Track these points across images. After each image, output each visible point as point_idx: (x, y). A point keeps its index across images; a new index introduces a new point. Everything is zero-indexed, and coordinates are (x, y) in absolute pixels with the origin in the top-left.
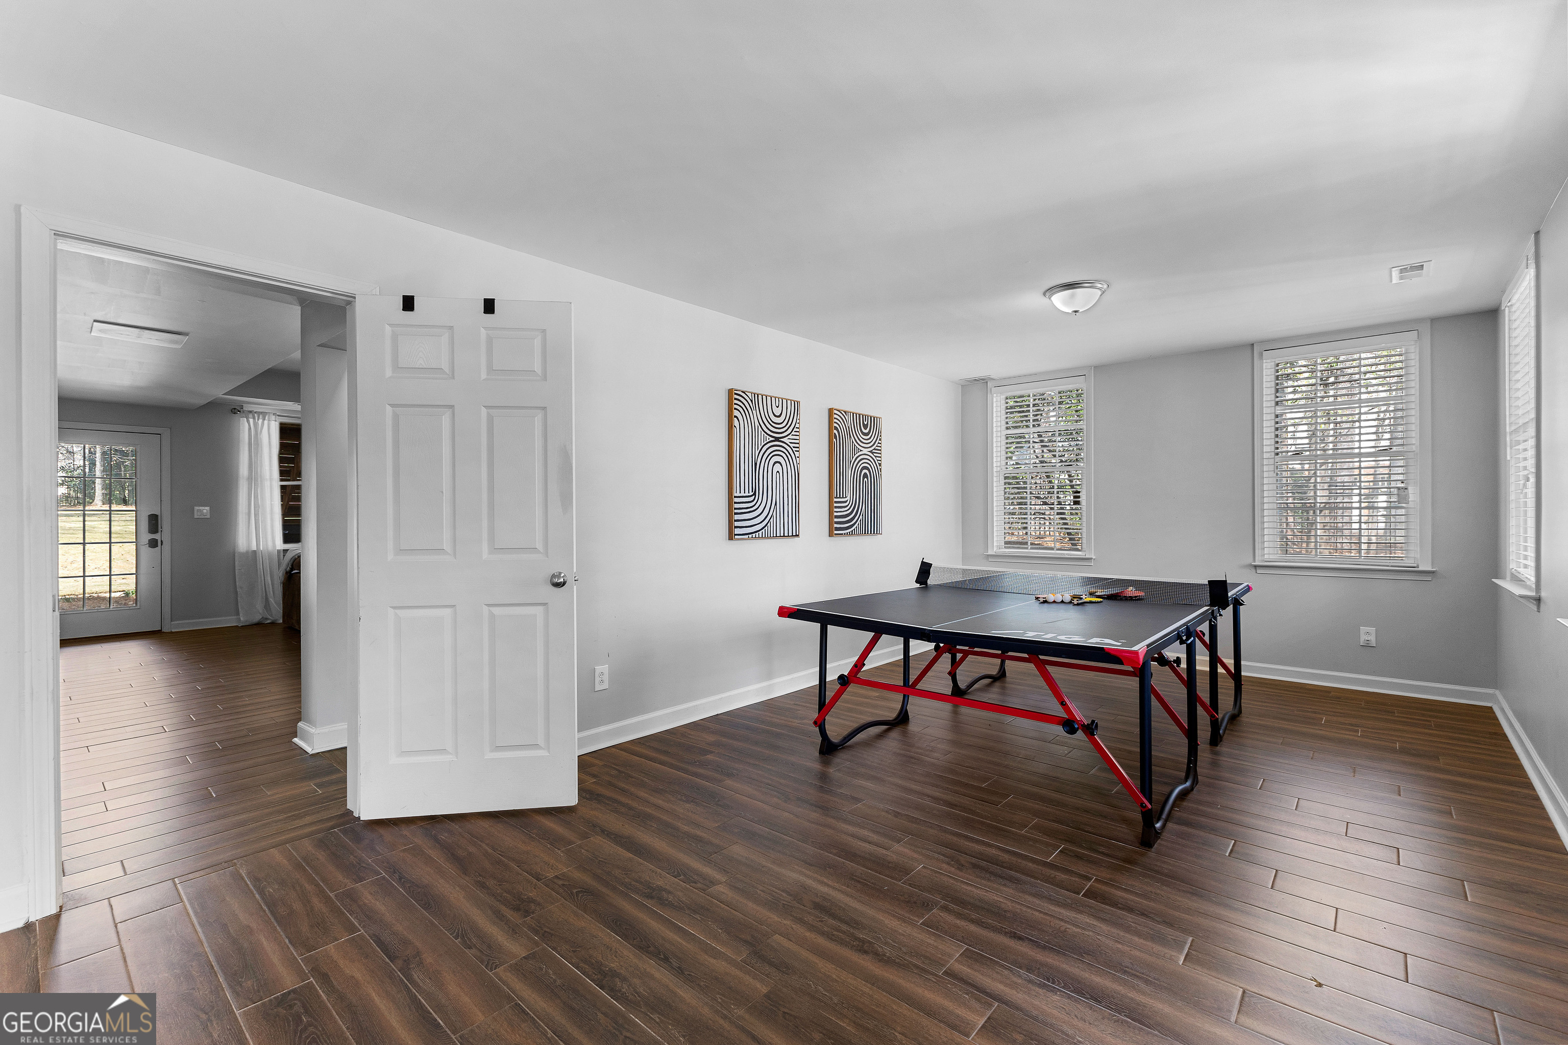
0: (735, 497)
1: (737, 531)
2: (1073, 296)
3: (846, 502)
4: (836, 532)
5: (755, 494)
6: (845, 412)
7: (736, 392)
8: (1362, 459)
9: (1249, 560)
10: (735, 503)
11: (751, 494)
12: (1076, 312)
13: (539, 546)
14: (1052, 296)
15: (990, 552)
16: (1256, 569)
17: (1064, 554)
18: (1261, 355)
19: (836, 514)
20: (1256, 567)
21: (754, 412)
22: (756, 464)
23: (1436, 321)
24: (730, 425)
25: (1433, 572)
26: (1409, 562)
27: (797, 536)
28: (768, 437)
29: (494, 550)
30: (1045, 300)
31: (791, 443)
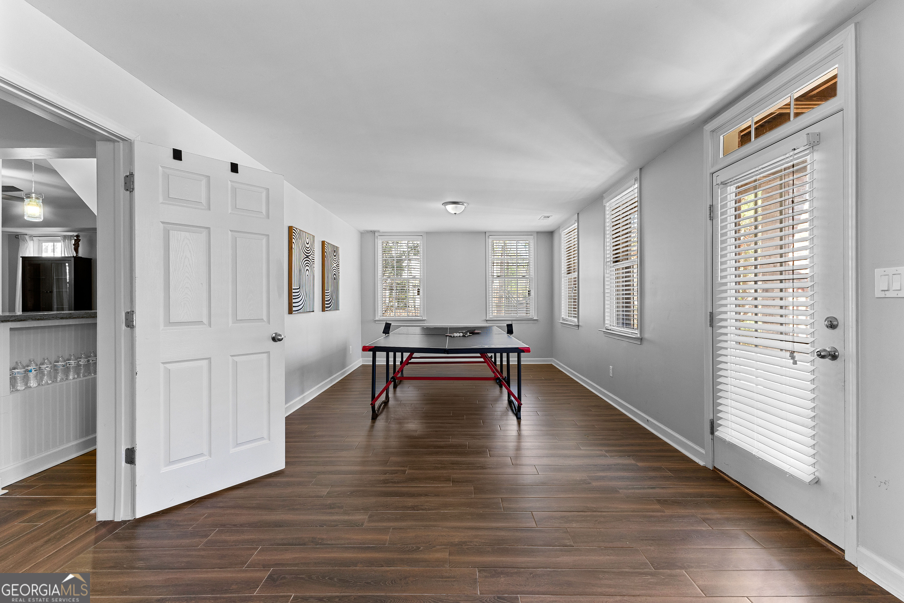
0: (293, 289)
1: (294, 309)
2: (456, 207)
3: (329, 293)
4: (326, 309)
5: (300, 288)
6: (329, 243)
7: (293, 228)
8: (518, 280)
9: (485, 318)
10: (293, 292)
11: (299, 287)
12: (455, 213)
13: (265, 318)
14: (447, 205)
15: (376, 319)
16: (487, 321)
17: (413, 318)
18: (489, 237)
19: (326, 299)
20: (487, 320)
21: (300, 240)
22: (300, 270)
23: (538, 233)
24: (290, 247)
25: (537, 320)
26: (530, 317)
27: (314, 311)
28: (304, 255)
29: (236, 320)
30: (443, 207)
31: (312, 259)
